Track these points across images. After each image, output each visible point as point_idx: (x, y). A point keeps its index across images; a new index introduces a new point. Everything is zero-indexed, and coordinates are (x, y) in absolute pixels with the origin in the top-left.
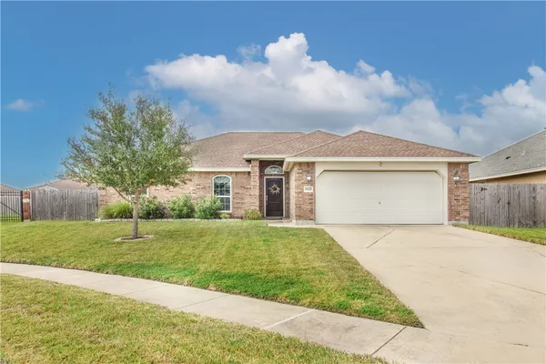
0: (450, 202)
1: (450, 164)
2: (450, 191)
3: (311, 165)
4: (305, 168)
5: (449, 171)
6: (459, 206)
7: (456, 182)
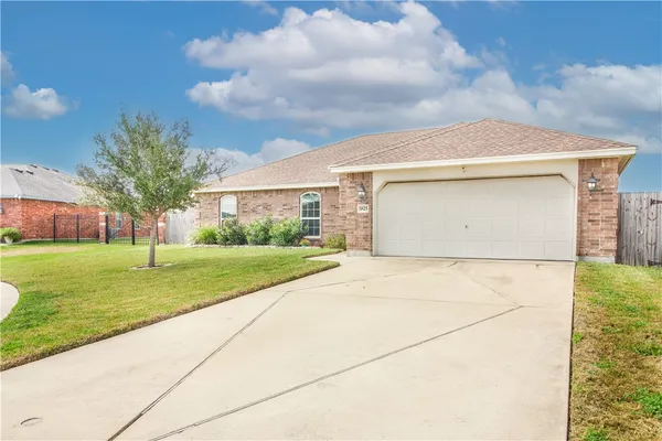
0: (580, 224)
1: (582, 162)
2: (582, 207)
3: (367, 175)
4: (359, 180)
5: (581, 173)
6: (596, 231)
7: (592, 191)
